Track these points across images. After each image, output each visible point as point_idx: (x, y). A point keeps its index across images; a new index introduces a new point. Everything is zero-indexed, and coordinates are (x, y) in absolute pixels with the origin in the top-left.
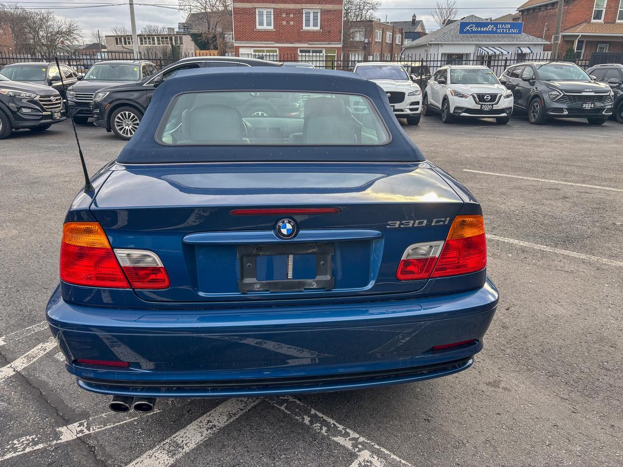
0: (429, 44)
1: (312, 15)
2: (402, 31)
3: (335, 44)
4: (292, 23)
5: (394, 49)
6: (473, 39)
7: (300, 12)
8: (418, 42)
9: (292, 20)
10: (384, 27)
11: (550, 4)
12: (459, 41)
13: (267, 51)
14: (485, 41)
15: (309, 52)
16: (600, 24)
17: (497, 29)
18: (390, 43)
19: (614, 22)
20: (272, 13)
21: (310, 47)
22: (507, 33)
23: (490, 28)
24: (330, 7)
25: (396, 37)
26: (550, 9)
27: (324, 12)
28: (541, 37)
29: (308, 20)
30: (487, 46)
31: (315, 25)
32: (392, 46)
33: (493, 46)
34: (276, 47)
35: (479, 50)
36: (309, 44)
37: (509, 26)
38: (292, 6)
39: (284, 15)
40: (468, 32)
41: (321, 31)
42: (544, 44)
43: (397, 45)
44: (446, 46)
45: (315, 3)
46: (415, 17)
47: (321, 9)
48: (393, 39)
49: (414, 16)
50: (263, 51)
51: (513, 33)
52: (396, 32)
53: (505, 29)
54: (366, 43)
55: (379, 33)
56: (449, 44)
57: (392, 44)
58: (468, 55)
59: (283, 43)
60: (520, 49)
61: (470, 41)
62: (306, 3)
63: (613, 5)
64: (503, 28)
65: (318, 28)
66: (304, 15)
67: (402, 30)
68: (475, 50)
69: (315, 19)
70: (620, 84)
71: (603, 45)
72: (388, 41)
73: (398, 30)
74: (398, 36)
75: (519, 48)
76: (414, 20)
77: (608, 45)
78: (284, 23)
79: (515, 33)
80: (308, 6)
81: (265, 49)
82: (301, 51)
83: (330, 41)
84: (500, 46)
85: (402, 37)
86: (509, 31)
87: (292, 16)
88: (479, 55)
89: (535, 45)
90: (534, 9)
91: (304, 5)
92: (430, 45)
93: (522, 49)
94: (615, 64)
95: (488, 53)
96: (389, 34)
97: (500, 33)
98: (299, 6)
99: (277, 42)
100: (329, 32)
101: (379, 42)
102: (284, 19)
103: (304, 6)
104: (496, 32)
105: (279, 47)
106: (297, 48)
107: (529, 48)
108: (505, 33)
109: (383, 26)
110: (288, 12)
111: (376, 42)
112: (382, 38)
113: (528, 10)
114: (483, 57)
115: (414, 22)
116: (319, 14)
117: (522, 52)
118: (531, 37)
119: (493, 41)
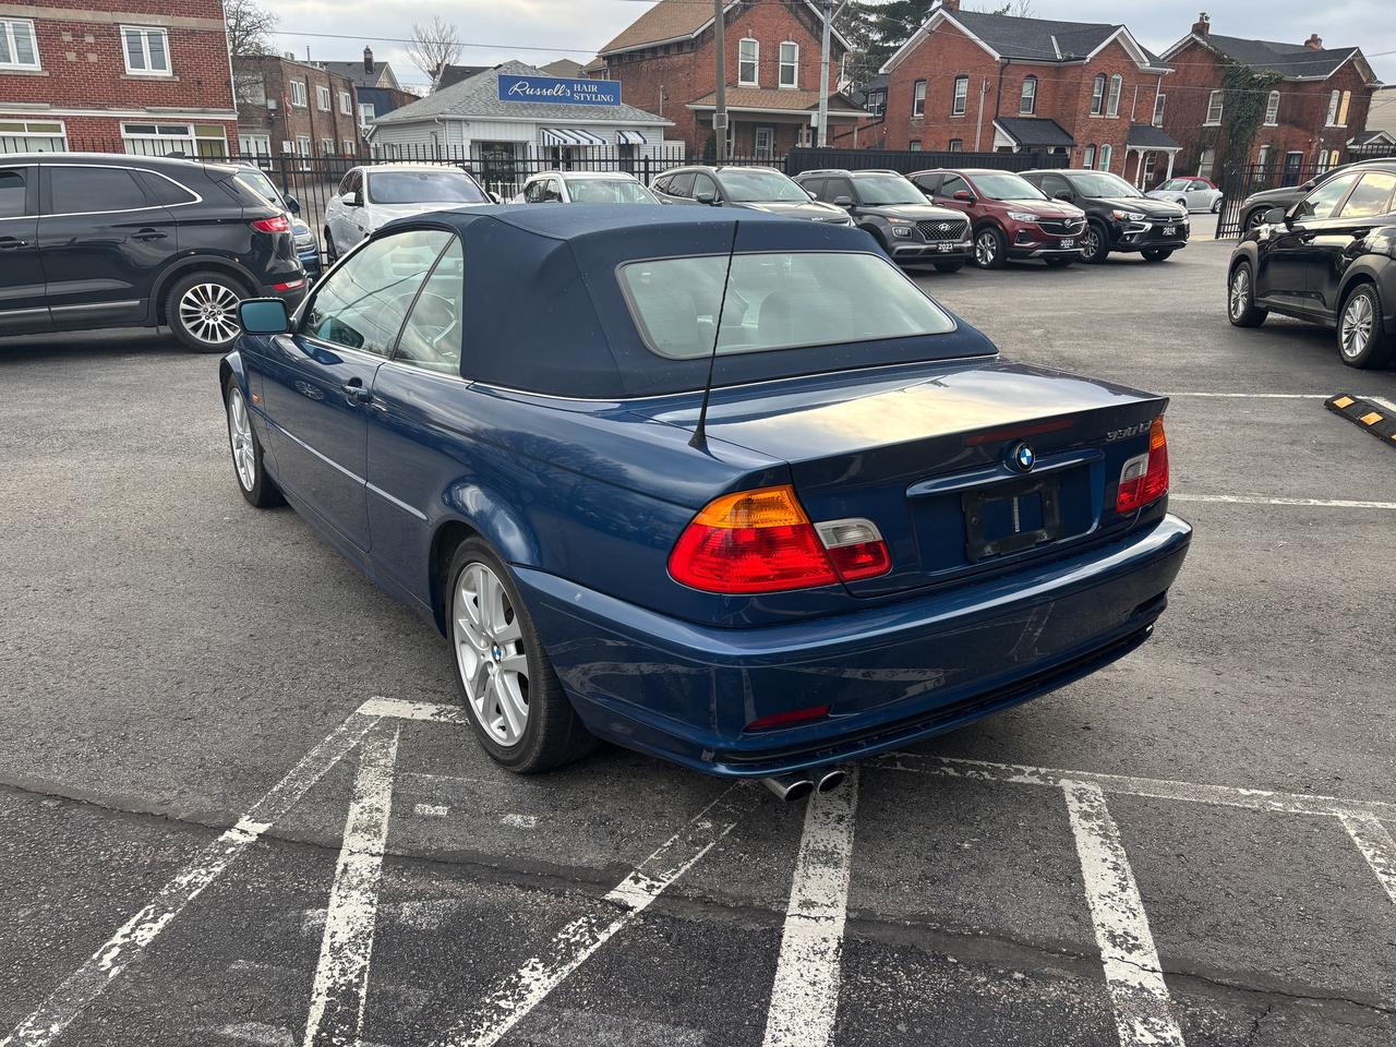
0: (440, 120)
1: (145, 41)
2: (351, 86)
3: (220, 113)
4: (92, 58)
5: (338, 127)
6: (530, 111)
7: (112, 32)
8: (409, 114)
9: (92, 49)
10: (308, 72)
11: (661, 46)
12: (503, 115)
13: (32, 128)
14: (554, 117)
15: (151, 130)
16: (752, 90)
17: (573, 92)
18: (328, 112)
19: (776, 88)
20: (32, 31)
21: (153, 119)
22: (594, 103)
23: (558, 90)
24: (191, 22)
25: (338, 99)
26: (662, 57)
27: (174, 34)
28: (656, 112)
29: (136, 52)
30: (559, 127)
31: (158, 63)
32: (334, 118)
33: (572, 128)
34: (57, 118)
35: (546, 137)
36: (150, 111)
37: (595, 89)
38: (87, 16)
39: (67, 37)
40: (516, 96)
41: (178, 79)
42: (665, 127)
43: (344, 116)
44: (476, 124)
45: (150, 12)
46: (371, 53)
47: (168, 28)
48: (334, 102)
49: (368, 52)
50: (20, 128)
51: (603, 103)
52: (336, 86)
53: (589, 93)
54: (272, 110)
55: (299, 86)
56: (484, 121)
57: (332, 114)
58: (524, 145)
59: (76, 107)
60: (624, 136)
61: (523, 115)
62: (125, 10)
63: (769, 54)
64: (584, 92)
65: (167, 73)
66: (124, 40)
67: (350, 81)
68: (538, 135)
69: (156, 50)
70: (853, 206)
71: (764, 130)
72: (323, 105)
73: (341, 82)
74: (343, 97)
75: (620, 132)
76: (368, 61)
77: (772, 130)
78: (71, 57)
79: (608, 103)
80: (134, 17)
81: (25, 122)
82: (129, 129)
83: (205, 104)
84: (584, 127)
85: (353, 100)
86: (596, 97)
87: (90, 39)
88: (546, 144)
89: (649, 127)
90: (631, 54)
91: (119, 14)
92: (443, 121)
93: (627, 134)
94: (837, 171)
95: (565, 142)
96: (321, 90)
97: (580, 102)
98: (106, 17)
99: (56, 104)
100: (199, 83)
101: (303, 108)
102: (68, 47)
103: (119, 17)
104: (570, 100)
105: (65, 118)
106: (118, 120)
107: (638, 132)
108: (588, 102)
109: (304, 72)
110: (78, 30)
111: (295, 108)
112: (309, 99)
113: (619, 56)
114: (555, 150)
115: (369, 66)
116: (165, 40)
117: (627, 140)
118: (638, 112)
119: (570, 118)
